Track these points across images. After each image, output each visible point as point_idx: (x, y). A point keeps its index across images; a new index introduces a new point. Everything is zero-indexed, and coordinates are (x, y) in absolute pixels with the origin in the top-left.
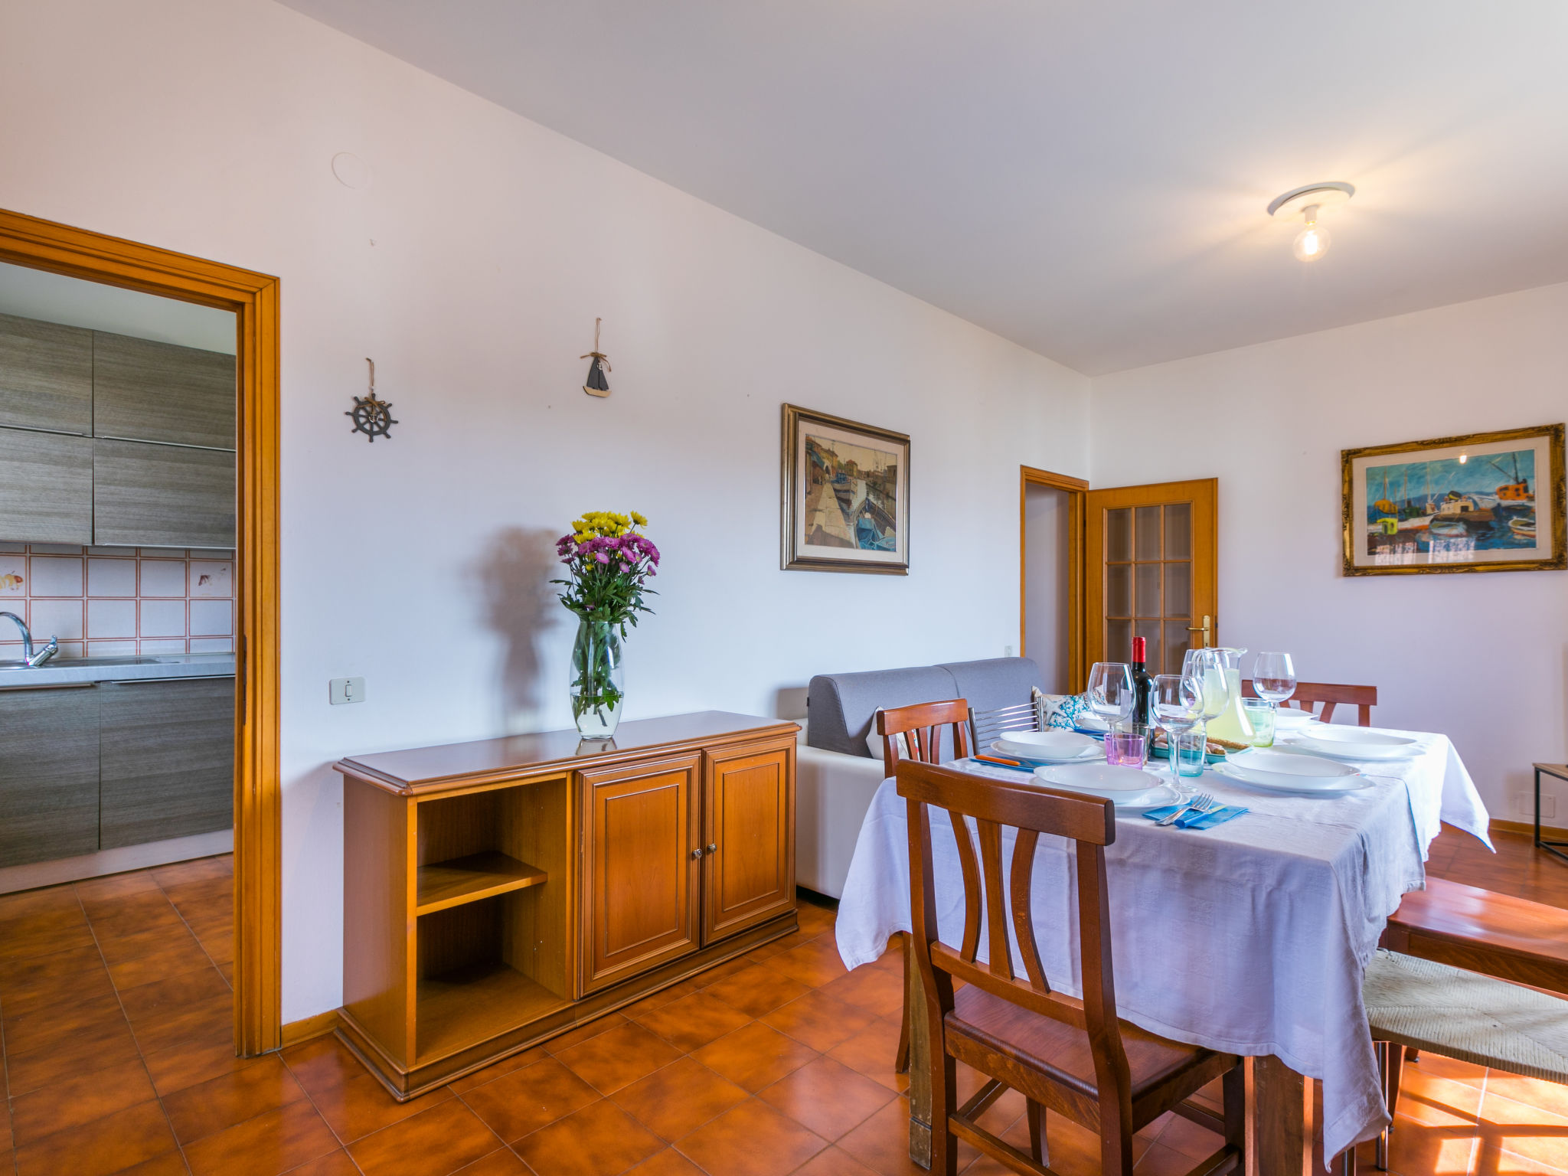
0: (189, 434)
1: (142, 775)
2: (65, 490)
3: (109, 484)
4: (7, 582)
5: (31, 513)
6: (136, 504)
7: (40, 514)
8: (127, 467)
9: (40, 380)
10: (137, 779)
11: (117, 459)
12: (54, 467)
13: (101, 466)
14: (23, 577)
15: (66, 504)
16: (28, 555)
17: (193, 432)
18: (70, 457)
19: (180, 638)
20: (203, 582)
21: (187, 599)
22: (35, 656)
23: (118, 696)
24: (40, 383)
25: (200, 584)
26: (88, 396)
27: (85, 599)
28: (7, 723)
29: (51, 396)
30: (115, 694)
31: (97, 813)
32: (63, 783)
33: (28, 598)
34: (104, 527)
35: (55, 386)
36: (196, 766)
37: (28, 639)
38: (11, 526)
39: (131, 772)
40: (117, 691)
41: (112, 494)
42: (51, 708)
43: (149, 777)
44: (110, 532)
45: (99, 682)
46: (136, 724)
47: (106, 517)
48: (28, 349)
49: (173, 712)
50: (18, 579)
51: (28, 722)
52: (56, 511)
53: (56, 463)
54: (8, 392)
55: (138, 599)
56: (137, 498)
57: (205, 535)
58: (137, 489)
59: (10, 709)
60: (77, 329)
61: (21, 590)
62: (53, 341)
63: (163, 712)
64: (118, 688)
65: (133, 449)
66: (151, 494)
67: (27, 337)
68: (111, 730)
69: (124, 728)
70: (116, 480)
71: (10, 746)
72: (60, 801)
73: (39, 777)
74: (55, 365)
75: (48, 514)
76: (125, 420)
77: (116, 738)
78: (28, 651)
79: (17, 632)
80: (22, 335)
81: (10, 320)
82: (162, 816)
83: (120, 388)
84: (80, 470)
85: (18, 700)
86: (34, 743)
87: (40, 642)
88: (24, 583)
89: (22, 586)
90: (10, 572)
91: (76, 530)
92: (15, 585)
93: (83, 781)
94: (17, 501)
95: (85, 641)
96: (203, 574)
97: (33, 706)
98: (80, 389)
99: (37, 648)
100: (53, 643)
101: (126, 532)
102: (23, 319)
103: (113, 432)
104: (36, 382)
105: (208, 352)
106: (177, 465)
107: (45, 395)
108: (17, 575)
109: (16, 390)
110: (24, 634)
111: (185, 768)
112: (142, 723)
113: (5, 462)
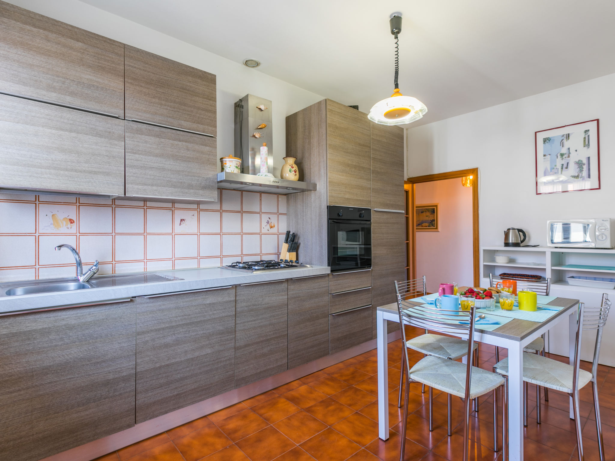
0: (183, 122)
1: (163, 364)
2: (107, 156)
3: (135, 153)
4: (65, 223)
5: (84, 171)
6: (151, 168)
7: (90, 172)
8: (146, 142)
9: (90, 75)
10: (160, 367)
11: (139, 136)
12: (99, 139)
13: (130, 140)
14: (75, 219)
15: (108, 166)
16: (78, 204)
17: (185, 121)
18: (110, 132)
19: (169, 259)
20: (182, 223)
21: (173, 235)
22: (84, 275)
23: (148, 307)
24: (90, 77)
25: (180, 224)
26: (121, 90)
27: (114, 234)
28: (71, 334)
29: (97, 87)
30: (146, 305)
31: (134, 397)
32: (111, 376)
33: (78, 234)
34: (132, 184)
35: (100, 80)
36: (197, 354)
37: (79, 264)
38: (70, 181)
39: (156, 363)
40: (147, 303)
41: (137, 160)
42: (103, 319)
43: (167, 365)
44: (136, 187)
45: (135, 297)
46: (159, 327)
47: (132, 176)
48: (82, 51)
49: (183, 316)
50: (72, 221)
51: (87, 331)
52: (101, 170)
53: (101, 136)
54: (68, 81)
55: (145, 234)
56: (152, 164)
57: (192, 191)
58: (152, 158)
59: (73, 322)
60: (114, 41)
61: (73, 229)
62: (98, 48)
63: (177, 317)
64: (148, 300)
65: (149, 130)
66: (160, 161)
67: (80, 42)
68: (143, 333)
69: (152, 331)
70: (139, 150)
71: (73, 352)
72: (108, 391)
73: (94, 374)
74: (100, 65)
75: (96, 173)
76: (144, 109)
77: (147, 339)
78: (79, 272)
79: (71, 258)
80: (78, 40)
81: (70, 28)
82: (176, 393)
83: (141, 86)
84: (116, 142)
85: (79, 315)
86: (90, 348)
87: (87, 264)
88: (74, 224)
89: (74, 225)
90: (67, 217)
91: (114, 185)
92: (69, 225)
93: (124, 374)
94: (74, 162)
95: (114, 262)
96: (182, 219)
97: (89, 319)
98: (117, 84)
99: (85, 268)
100: (95, 266)
101: (145, 187)
102: (78, 28)
103: (137, 117)
104: (87, 76)
105: (193, 68)
106: (176, 142)
107: (93, 86)
108: (71, 218)
109: (73, 80)
110: (76, 260)
111: (189, 356)
112: (163, 326)
113: (66, 133)
